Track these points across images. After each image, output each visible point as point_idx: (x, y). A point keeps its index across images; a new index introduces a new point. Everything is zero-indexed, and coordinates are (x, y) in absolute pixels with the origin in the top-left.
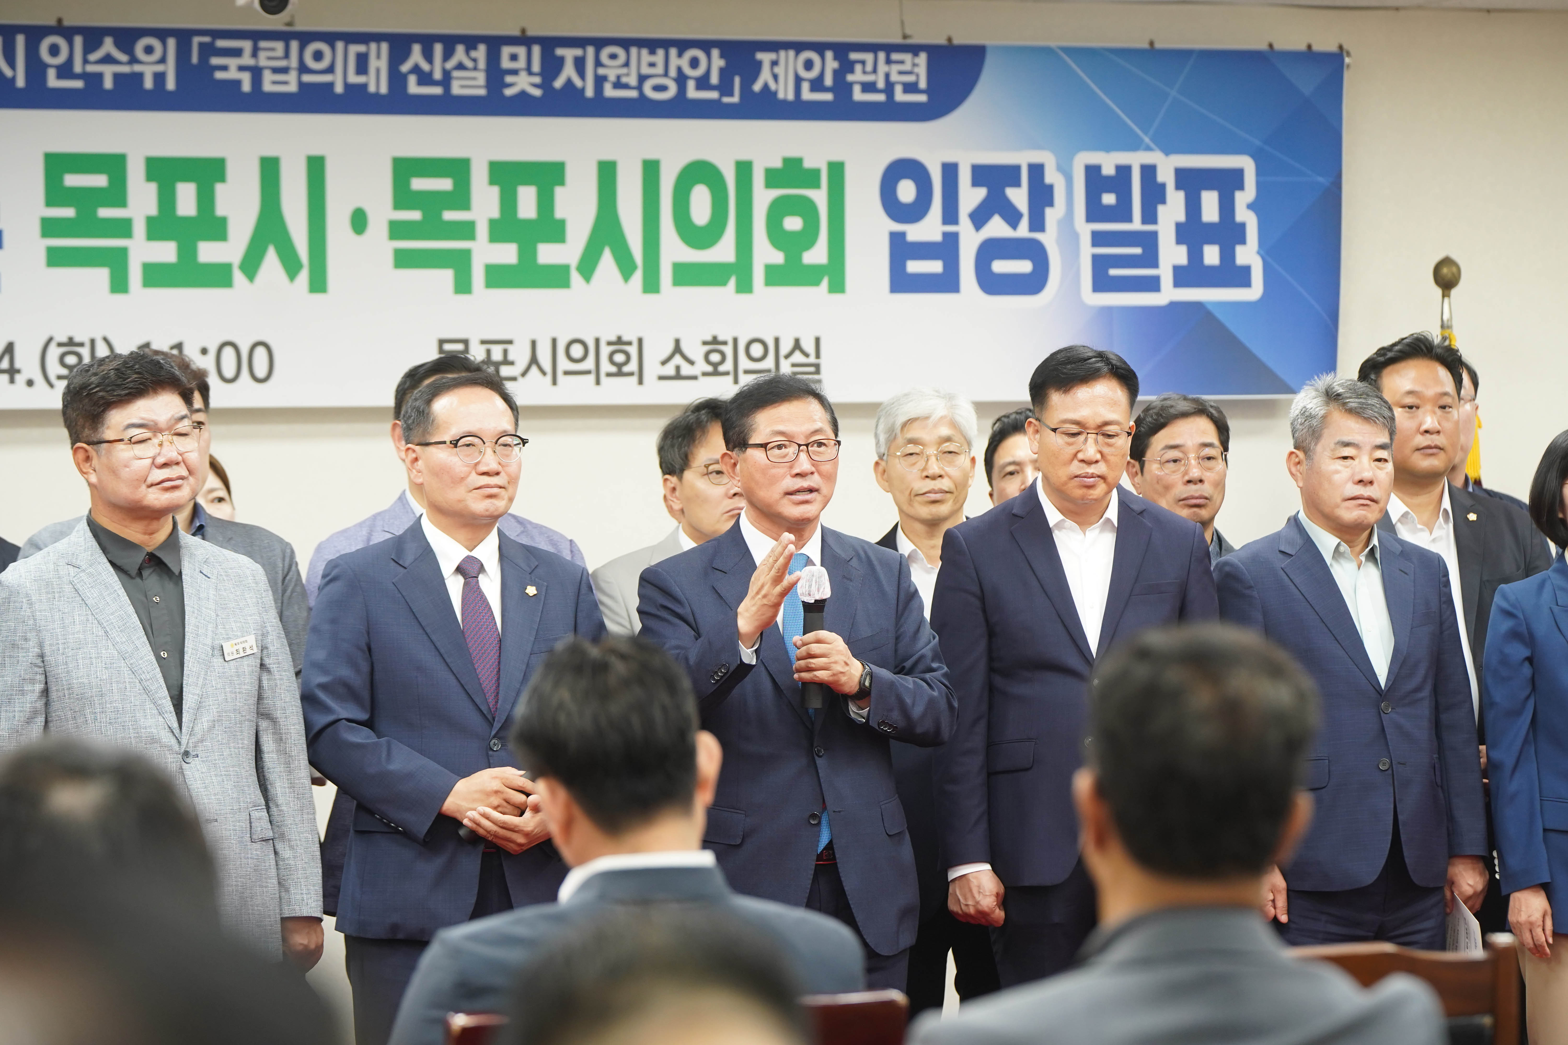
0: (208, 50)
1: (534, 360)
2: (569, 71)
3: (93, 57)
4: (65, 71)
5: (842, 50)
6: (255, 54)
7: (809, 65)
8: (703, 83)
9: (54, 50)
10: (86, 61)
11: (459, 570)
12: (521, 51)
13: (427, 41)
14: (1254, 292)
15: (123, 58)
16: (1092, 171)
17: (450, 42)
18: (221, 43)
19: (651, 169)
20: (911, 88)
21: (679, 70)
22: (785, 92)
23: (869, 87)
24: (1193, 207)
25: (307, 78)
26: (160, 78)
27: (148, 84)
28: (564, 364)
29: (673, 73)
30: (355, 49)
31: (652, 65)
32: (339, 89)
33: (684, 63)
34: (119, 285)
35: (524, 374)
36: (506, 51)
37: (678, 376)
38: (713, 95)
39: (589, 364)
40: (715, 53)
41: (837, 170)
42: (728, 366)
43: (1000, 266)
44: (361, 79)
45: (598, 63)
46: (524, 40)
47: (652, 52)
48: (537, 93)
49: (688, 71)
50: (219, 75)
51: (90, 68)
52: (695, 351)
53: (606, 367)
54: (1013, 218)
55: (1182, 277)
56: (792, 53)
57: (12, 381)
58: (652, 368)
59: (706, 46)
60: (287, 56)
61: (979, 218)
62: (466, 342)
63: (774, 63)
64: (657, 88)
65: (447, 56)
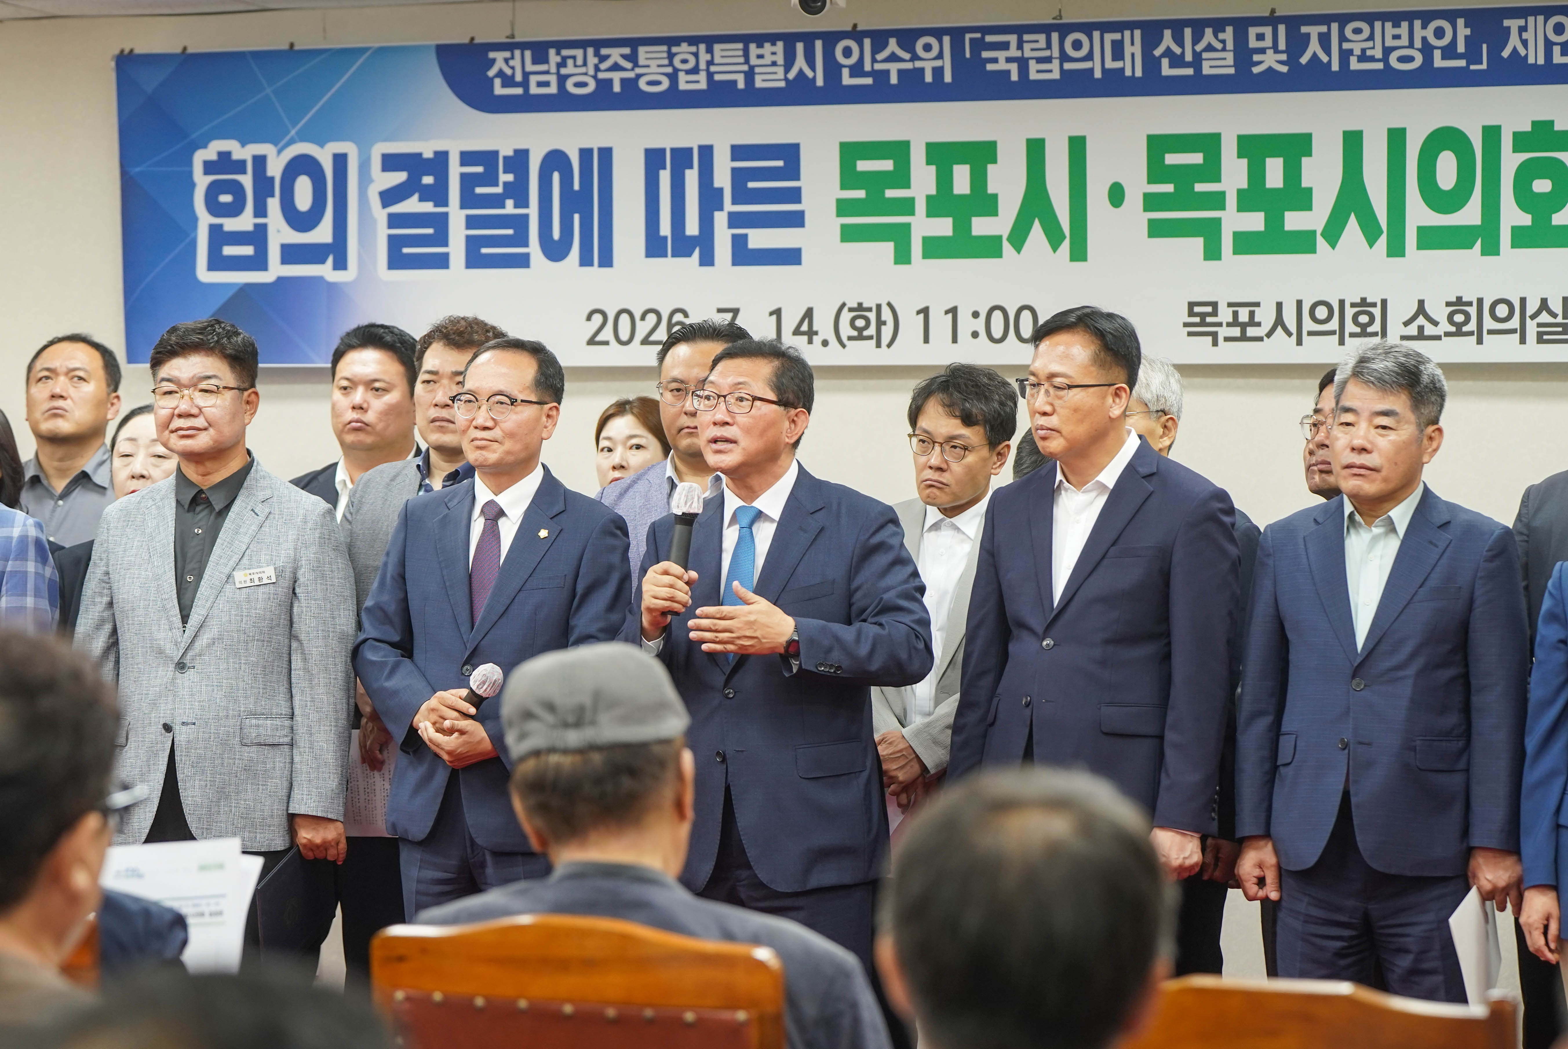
0: (979, 45)
1: (1279, 321)
2: (1314, 46)
3: (879, 57)
4: (857, 70)
6: (1020, 47)
7: (1559, 29)
8: (1449, 52)
10: (874, 60)
12: (1268, 31)
13: (1177, 27)
15: (907, 56)
17: (1199, 26)
18: (989, 38)
19: (1395, 137)
21: (1424, 39)
22: (1536, 56)
25: (1068, 66)
26: (938, 72)
27: (929, 78)
28: (1308, 325)
29: (1418, 44)
30: (1109, 37)
31: (1397, 37)
32: (1098, 74)
33: (1429, 33)
34: (902, 256)
35: (1269, 335)
36: (1253, 31)
37: (1421, 336)
38: (1462, 63)
39: (1334, 325)
40: (1461, 22)
42: (1472, 326)
44: (1118, 65)
45: (1343, 38)
46: (1272, 20)
47: (1396, 25)
48: (1284, 69)
49: (1433, 41)
50: (990, 67)
51: (878, 66)
52: (1440, 313)
53: (1350, 327)
56: (1540, 19)
57: (810, 342)
58: (1395, 329)
59: (1451, 16)
60: (1049, 46)
62: (1214, 305)
63: (1522, 29)
64: (1402, 59)
65: (1196, 40)
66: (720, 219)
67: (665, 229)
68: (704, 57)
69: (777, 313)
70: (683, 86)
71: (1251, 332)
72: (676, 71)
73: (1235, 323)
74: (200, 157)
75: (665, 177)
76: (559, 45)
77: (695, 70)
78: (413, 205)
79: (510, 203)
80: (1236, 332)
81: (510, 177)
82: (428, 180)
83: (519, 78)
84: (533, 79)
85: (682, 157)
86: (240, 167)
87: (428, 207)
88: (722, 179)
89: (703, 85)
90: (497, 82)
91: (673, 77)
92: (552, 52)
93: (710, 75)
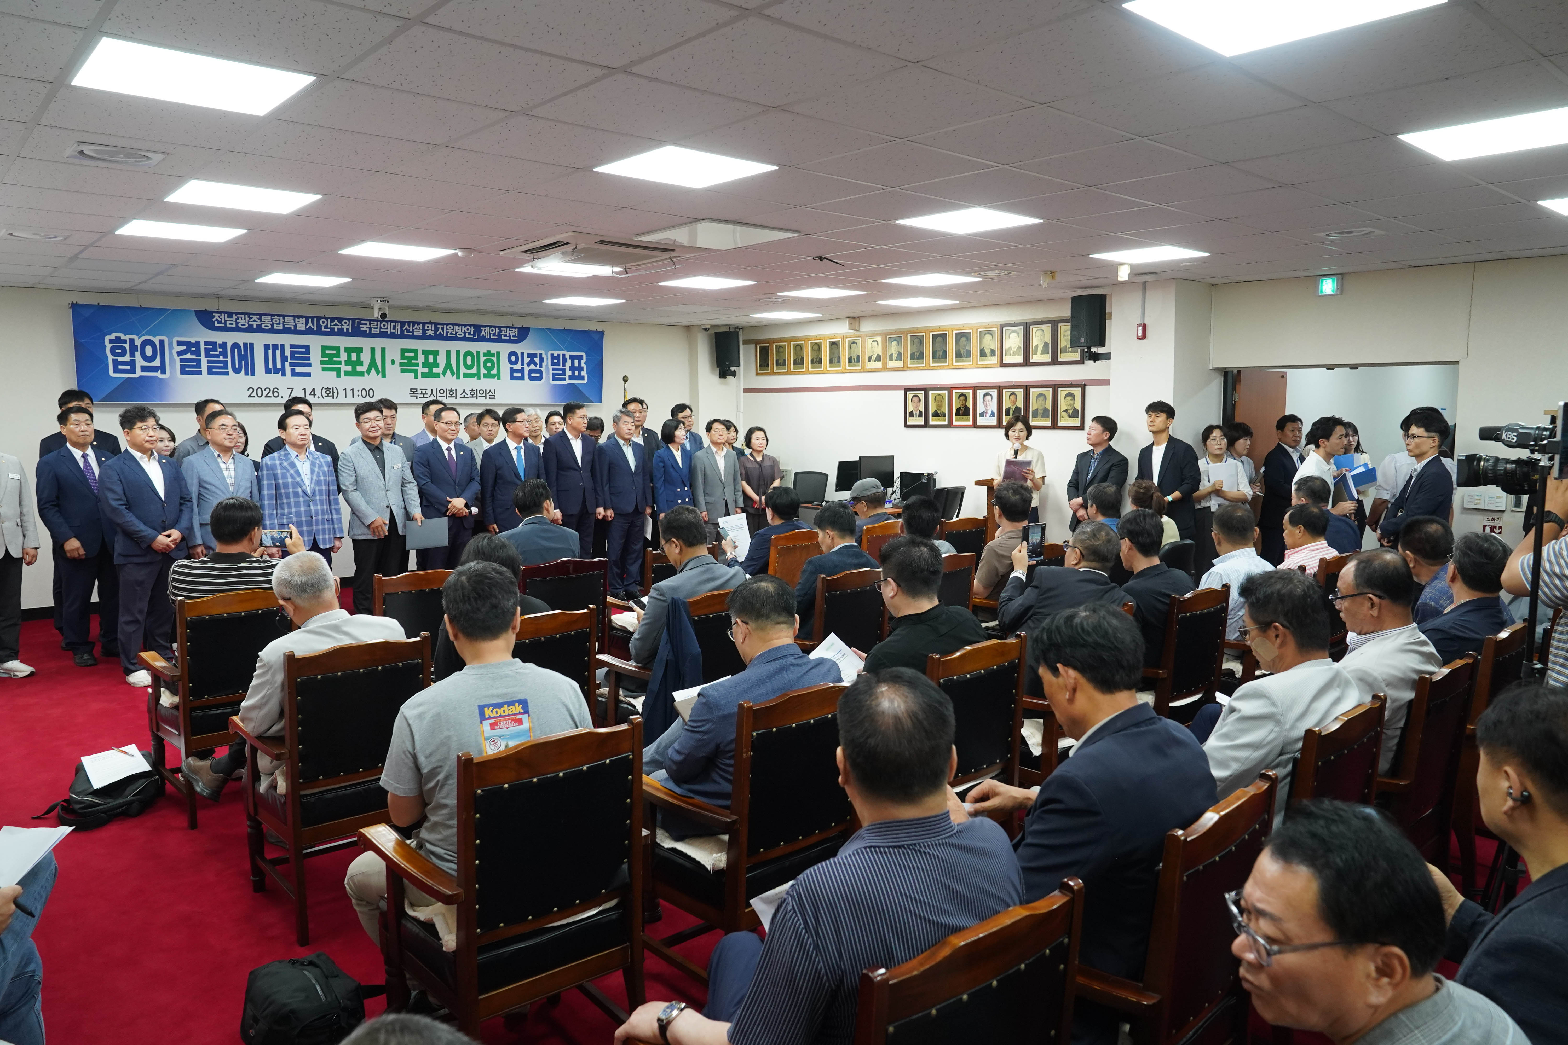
0: (359, 323)
1: (432, 393)
2: (440, 330)
3: (332, 324)
4: (326, 327)
5: (500, 327)
6: (370, 325)
7: (492, 331)
8: (469, 334)
9: (323, 322)
11: (447, 449)
12: (430, 326)
13: (409, 323)
14: (585, 381)
15: (339, 325)
16: (552, 355)
17: (414, 323)
18: (362, 322)
19: (458, 352)
20: (514, 336)
22: (487, 336)
23: (505, 336)
24: (573, 363)
25: (381, 330)
26: (348, 329)
27: (345, 330)
29: (463, 331)
30: (392, 324)
31: (458, 329)
32: (389, 333)
33: (466, 329)
34: (339, 375)
36: (427, 325)
37: (464, 397)
38: (472, 337)
39: (445, 394)
40: (472, 327)
41: (498, 353)
42: (475, 395)
43: (533, 375)
44: (394, 331)
45: (447, 329)
46: (430, 323)
47: (459, 327)
48: (433, 335)
49: (466, 331)
50: (361, 329)
51: (332, 327)
52: (468, 392)
53: (449, 395)
54: (536, 365)
55: (571, 378)
56: (489, 328)
58: (459, 396)
59: (470, 326)
60: (377, 325)
61: (529, 364)
62: (417, 389)
63: (485, 330)
64: (460, 335)
65: (413, 326)
66: (287, 364)
67: (271, 366)
68: (282, 320)
69: (305, 389)
70: (275, 328)
71: (425, 396)
72: (273, 323)
73: (421, 394)
74: (107, 338)
75: (270, 352)
76: (237, 314)
77: (279, 324)
78: (188, 356)
79: (221, 357)
80: (422, 396)
81: (221, 350)
82: (193, 349)
83: (223, 321)
84: (228, 323)
85: (275, 347)
86: (125, 342)
87: (194, 357)
88: (287, 353)
89: (281, 328)
90: (216, 322)
91: (272, 325)
92: (234, 315)
93: (283, 325)
